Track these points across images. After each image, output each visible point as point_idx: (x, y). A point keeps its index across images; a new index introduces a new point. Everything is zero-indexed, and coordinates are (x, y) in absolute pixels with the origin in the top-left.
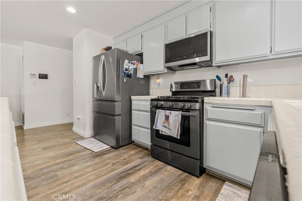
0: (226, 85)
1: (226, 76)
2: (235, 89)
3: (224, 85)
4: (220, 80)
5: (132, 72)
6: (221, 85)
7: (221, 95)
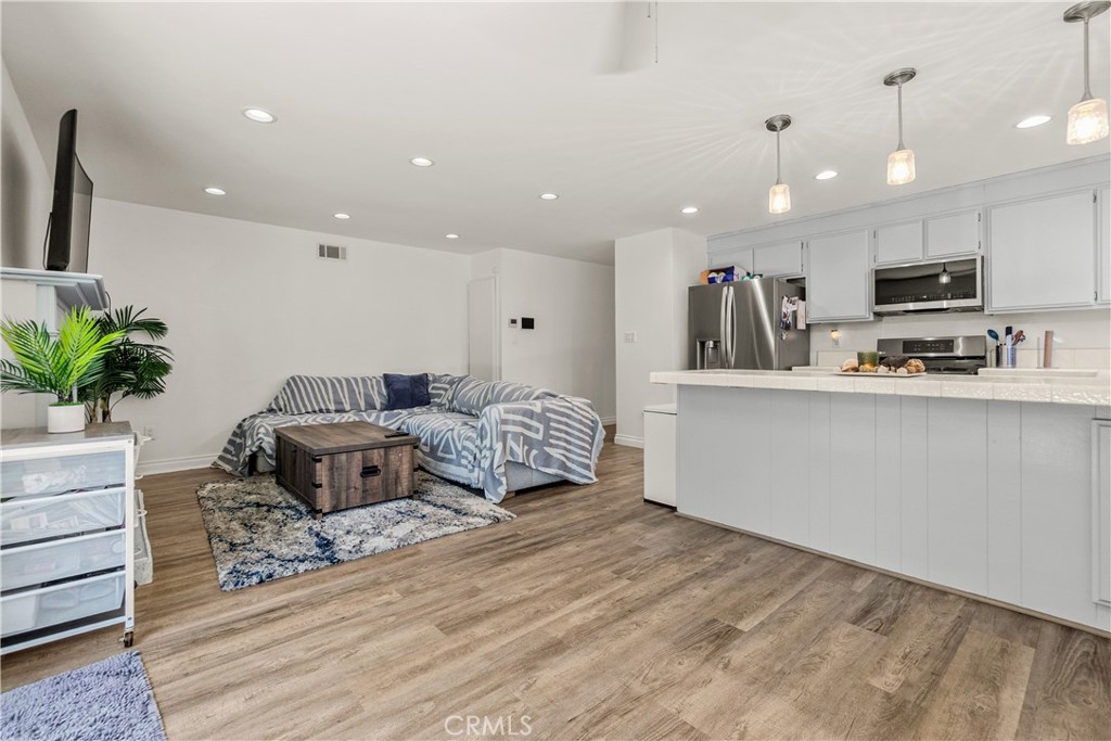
0: (1010, 347)
1: (1009, 331)
2: (1029, 354)
3: (1004, 348)
4: (996, 337)
5: (790, 319)
6: (998, 347)
7: (998, 363)
